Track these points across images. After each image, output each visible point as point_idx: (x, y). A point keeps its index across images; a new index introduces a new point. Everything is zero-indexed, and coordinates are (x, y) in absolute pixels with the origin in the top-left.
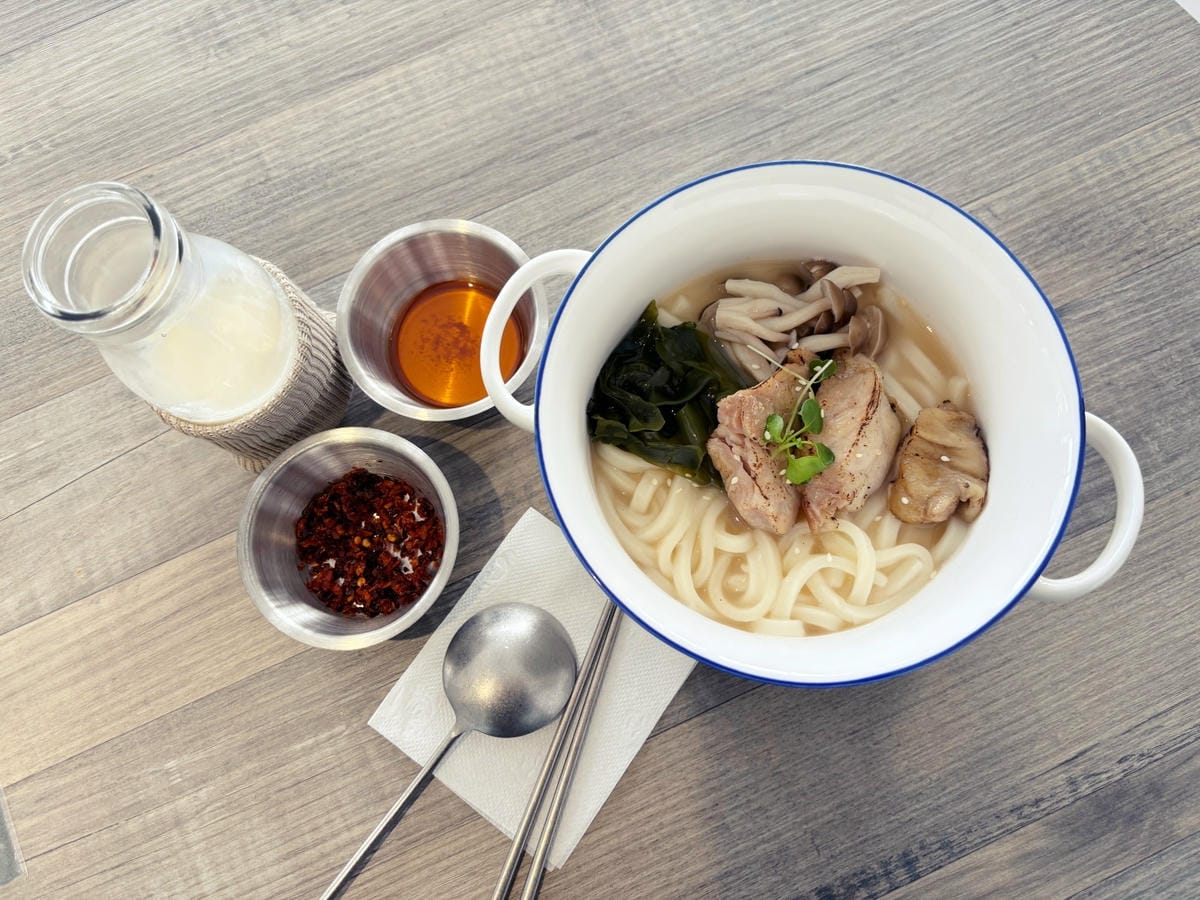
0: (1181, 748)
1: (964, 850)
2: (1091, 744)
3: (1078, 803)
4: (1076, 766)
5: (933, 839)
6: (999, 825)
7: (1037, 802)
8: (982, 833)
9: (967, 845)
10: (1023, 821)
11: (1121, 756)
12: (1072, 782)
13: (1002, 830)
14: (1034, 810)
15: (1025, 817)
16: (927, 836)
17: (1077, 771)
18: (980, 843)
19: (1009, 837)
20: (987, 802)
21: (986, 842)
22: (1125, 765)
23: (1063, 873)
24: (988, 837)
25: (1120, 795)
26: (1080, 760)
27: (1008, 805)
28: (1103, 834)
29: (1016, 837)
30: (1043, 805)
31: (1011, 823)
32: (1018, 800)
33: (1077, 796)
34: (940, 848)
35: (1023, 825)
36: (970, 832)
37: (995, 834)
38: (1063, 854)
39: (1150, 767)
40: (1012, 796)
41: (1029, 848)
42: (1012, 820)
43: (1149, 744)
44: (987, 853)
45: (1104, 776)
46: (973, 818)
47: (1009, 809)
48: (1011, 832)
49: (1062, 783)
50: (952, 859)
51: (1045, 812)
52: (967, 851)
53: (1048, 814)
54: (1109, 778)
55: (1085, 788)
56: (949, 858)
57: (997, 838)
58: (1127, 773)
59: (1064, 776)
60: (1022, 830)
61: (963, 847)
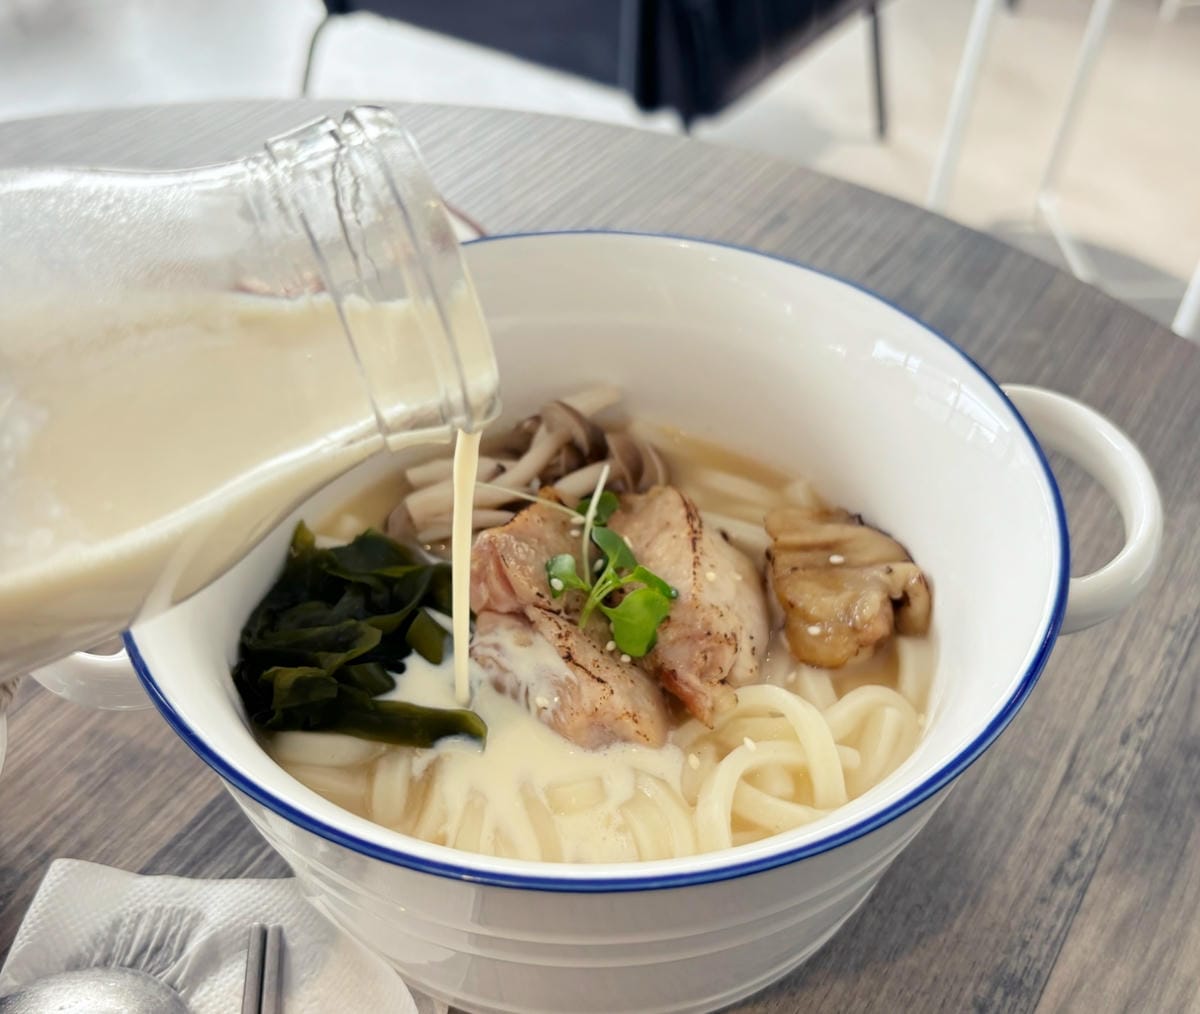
0: (1172, 689)
1: (1039, 973)
2: (1072, 742)
3: (1123, 817)
4: (1080, 776)
5: (985, 987)
6: (1054, 909)
7: (1074, 851)
8: (1041, 935)
9: (1039, 965)
10: (1078, 885)
11: (1118, 736)
12: (1092, 800)
13: (1064, 915)
14: (1078, 862)
15: (1075, 879)
16: (975, 988)
17: (1086, 782)
18: (1052, 949)
19: (1079, 918)
20: (1014, 890)
21: (1058, 946)
22: (1133, 743)
23: (1187, 921)
24: (1054, 935)
25: (1160, 781)
26: (1078, 767)
27: (1041, 877)
28: (1187, 837)
29: (1088, 913)
30: (1085, 849)
31: (1065, 900)
32: (1049, 864)
33: (1113, 812)
34: (1006, 994)
35: (1083, 891)
36: (1025, 944)
37: (1059, 924)
38: (1165, 894)
39: (1161, 728)
40: (1037, 863)
41: (1117, 916)
42: (1064, 894)
43: (1136, 704)
44: (1072, 958)
45: (1121, 770)
46: (1014, 923)
47: (1048, 881)
48: (1076, 909)
49: (1081, 807)
50: (1035, 999)
51: (1094, 857)
52: (1045, 974)
53: (1099, 857)
54: (1129, 768)
55: (1114, 798)
56: (1029, 1000)
57: (1067, 930)
58: (1144, 749)
59: (1075, 800)
60: (1088, 898)
61: (1034, 972)
